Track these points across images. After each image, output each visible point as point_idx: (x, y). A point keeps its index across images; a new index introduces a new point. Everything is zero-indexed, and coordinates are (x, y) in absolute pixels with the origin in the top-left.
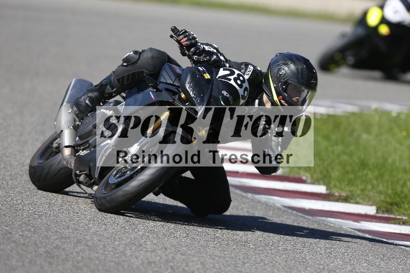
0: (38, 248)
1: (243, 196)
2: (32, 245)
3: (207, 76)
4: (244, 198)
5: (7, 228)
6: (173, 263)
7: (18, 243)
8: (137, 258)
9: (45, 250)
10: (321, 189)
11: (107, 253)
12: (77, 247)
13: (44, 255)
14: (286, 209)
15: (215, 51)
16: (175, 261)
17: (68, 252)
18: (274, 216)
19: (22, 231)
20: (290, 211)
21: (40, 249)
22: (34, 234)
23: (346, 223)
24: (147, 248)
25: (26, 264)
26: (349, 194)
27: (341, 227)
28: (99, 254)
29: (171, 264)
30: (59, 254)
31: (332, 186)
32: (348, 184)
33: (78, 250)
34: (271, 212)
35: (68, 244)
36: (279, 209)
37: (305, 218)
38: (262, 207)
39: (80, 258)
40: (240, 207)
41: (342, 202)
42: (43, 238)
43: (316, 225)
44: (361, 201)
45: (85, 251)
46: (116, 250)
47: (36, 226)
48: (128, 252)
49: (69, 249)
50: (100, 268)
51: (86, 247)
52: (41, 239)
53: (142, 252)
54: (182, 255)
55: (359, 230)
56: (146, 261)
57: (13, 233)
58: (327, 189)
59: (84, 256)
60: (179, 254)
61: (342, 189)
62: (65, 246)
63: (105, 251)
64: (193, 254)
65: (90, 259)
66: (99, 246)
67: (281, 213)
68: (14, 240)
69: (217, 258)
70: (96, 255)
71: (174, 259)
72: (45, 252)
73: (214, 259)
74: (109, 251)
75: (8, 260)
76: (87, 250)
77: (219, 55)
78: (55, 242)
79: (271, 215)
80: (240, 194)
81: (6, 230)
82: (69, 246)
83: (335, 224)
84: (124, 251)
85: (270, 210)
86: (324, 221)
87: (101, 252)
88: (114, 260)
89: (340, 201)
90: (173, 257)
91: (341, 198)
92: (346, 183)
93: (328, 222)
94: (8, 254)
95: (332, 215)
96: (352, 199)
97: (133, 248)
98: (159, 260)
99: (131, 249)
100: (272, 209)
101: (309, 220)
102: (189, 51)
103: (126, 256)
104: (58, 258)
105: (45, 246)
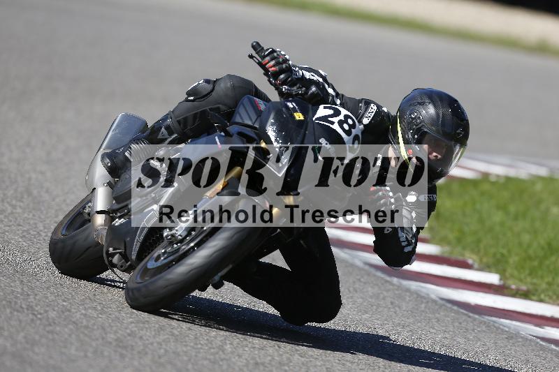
0: (106, 334)
1: (387, 281)
2: (98, 328)
3: (299, 116)
4: (388, 284)
5: (64, 303)
6: (289, 367)
7: (80, 325)
8: (240, 356)
9: (115, 337)
10: (493, 278)
11: (199, 346)
12: (159, 335)
13: (114, 344)
14: (443, 302)
15: (321, 80)
16: (291, 364)
17: (147, 342)
18: (427, 310)
19: (85, 309)
20: (449, 305)
21: (108, 335)
22: (101, 314)
23: (526, 328)
24: (253, 344)
25: (90, 355)
26: (531, 287)
27: (519, 333)
28: (189, 348)
29: (287, 368)
30: (134, 344)
31: (507, 274)
32: (530, 274)
33: (161, 341)
34: (423, 306)
35: (147, 331)
36: (434, 301)
37: (469, 317)
38: (412, 298)
39: (162, 351)
40: (382, 296)
41: (521, 298)
42: (112, 321)
43: (484, 327)
44: (547, 299)
45: (170, 341)
46: (211, 343)
47: (104, 303)
48: (228, 348)
49: (147, 337)
50: (190, 366)
51: (170, 337)
52: (110, 321)
53: (246, 349)
54: (301, 357)
55: (543, 339)
56: (251, 362)
57: (73, 310)
58: (501, 279)
59: (168, 349)
60: (296, 355)
61: (521, 280)
62: (142, 333)
63: (196, 344)
64: (315, 356)
65: (176, 354)
66: (188, 336)
67: (437, 307)
68: (73, 320)
69: (348, 364)
70: (185, 349)
71: (291, 362)
72: (116, 340)
73: (344, 364)
74: (202, 345)
75: (65, 347)
76: (172, 340)
77: (326, 86)
78: (130, 327)
79: (423, 309)
80: (382, 278)
81: (63, 305)
82: (148, 334)
83: (509, 328)
84: (222, 346)
85: (422, 302)
86: (494, 322)
87: (192, 344)
88: (208, 357)
89: (518, 296)
90: (288, 359)
91: (519, 292)
92: (527, 272)
93: (501, 325)
94: (66, 339)
95: (505, 315)
96: (534, 295)
97: (235, 343)
98: (270, 361)
99: (231, 344)
100: (424, 301)
101: (475, 319)
102: (276, 79)
103: (225, 352)
104: (133, 350)
105: (116, 332)
